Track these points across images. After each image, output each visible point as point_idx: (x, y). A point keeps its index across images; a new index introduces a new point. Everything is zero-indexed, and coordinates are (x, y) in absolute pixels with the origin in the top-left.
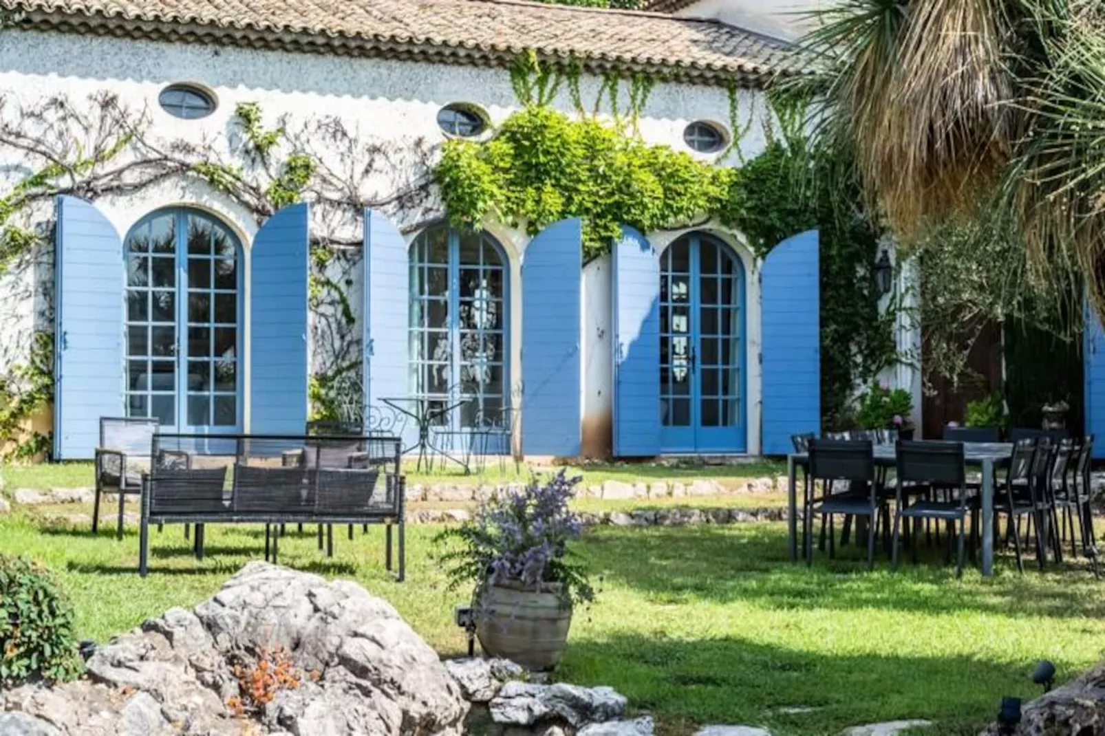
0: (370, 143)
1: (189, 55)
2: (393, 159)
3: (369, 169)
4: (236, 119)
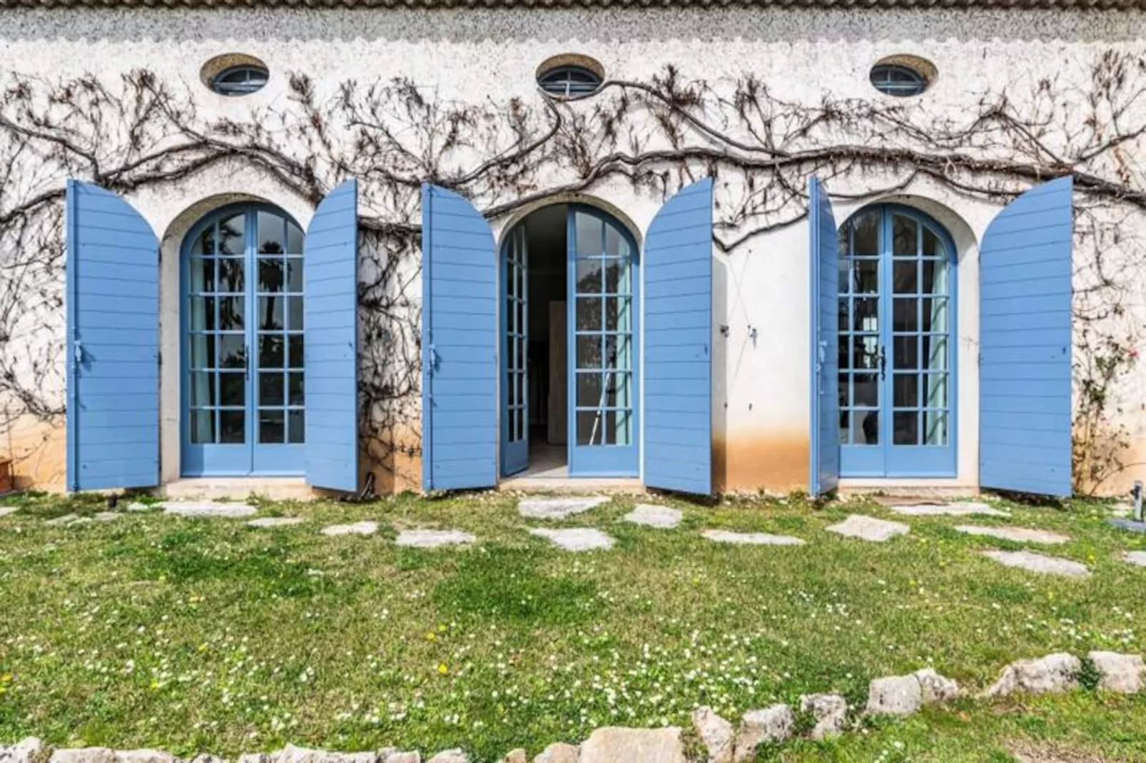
0: (452, 110)
1: (235, 22)
2: (482, 124)
3: (451, 142)
4: (289, 91)
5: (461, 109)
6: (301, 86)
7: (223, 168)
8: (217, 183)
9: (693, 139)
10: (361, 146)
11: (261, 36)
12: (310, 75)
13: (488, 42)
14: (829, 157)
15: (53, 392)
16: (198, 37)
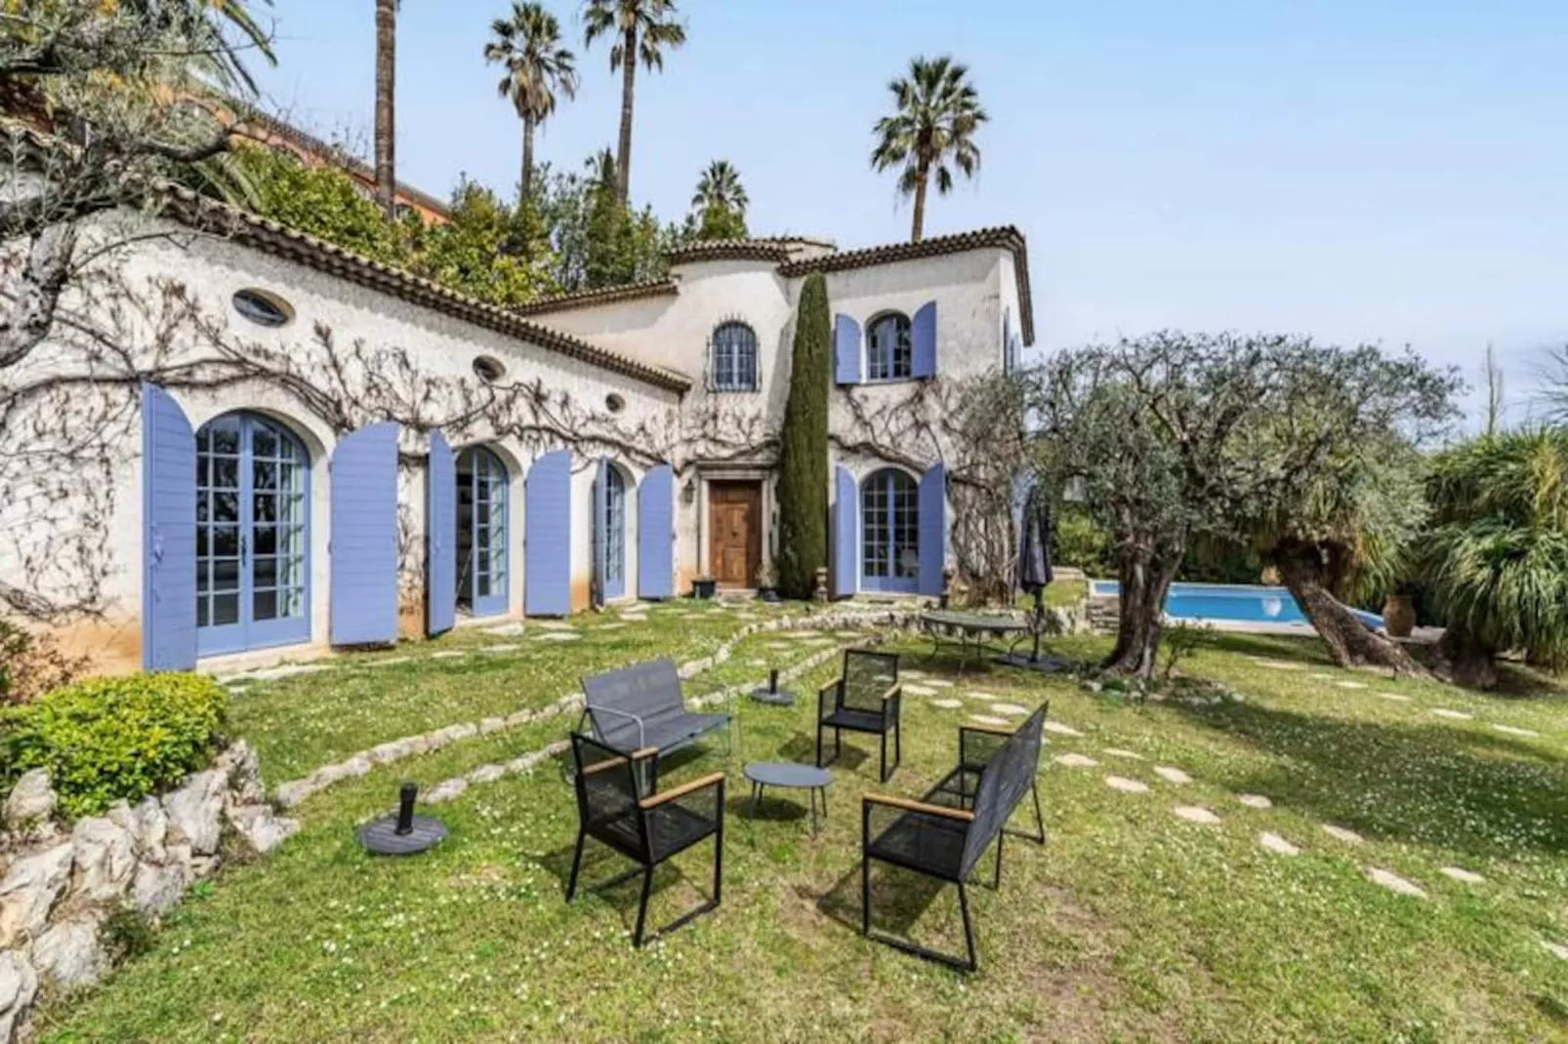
0: (427, 376)
1: (267, 265)
2: (445, 391)
3: (427, 398)
4: (313, 334)
5: (433, 377)
6: (323, 334)
7: (255, 385)
8: (249, 397)
9: (544, 421)
10: (368, 390)
11: (291, 284)
12: (331, 326)
13: (446, 336)
14: (593, 439)
15: (55, 590)
16: (231, 266)
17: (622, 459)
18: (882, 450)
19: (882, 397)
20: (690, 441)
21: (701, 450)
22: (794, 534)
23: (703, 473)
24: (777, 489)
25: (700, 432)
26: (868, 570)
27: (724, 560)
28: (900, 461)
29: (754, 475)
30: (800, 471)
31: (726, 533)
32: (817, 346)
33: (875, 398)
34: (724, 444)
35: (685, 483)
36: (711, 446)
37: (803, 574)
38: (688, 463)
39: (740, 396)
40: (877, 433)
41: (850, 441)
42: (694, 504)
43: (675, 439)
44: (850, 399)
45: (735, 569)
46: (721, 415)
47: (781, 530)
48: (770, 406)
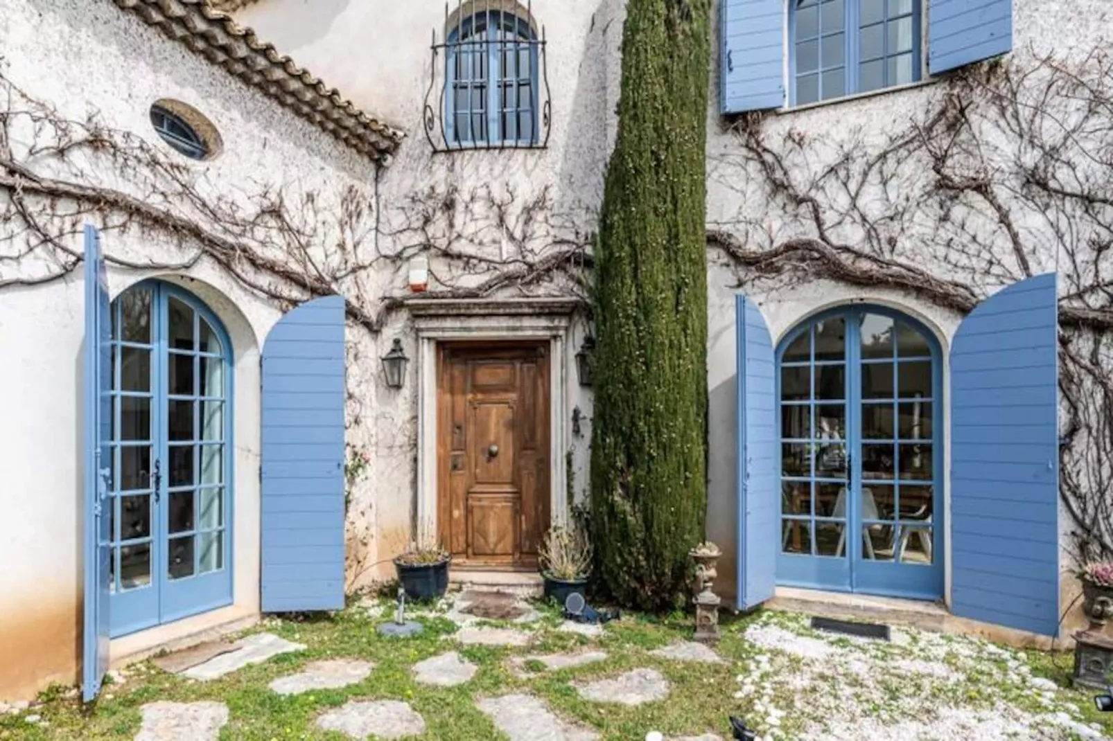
14: (99, 202)
17: (208, 273)
18: (845, 259)
19: (841, 134)
20: (398, 258)
21: (419, 276)
22: (631, 461)
23: (422, 324)
24: (581, 358)
25: (418, 238)
26: (795, 539)
27: (469, 511)
28: (900, 285)
29: (532, 328)
30: (646, 307)
31: (474, 454)
32: (687, 16)
33: (821, 138)
34: (466, 261)
35: (389, 346)
36: (440, 267)
37: (653, 554)
38: (393, 306)
39: (502, 158)
40: (829, 218)
41: (755, 243)
42: (406, 392)
43: (366, 254)
44: (757, 150)
45: (492, 527)
46: (462, 197)
47: (596, 447)
48: (569, 179)
